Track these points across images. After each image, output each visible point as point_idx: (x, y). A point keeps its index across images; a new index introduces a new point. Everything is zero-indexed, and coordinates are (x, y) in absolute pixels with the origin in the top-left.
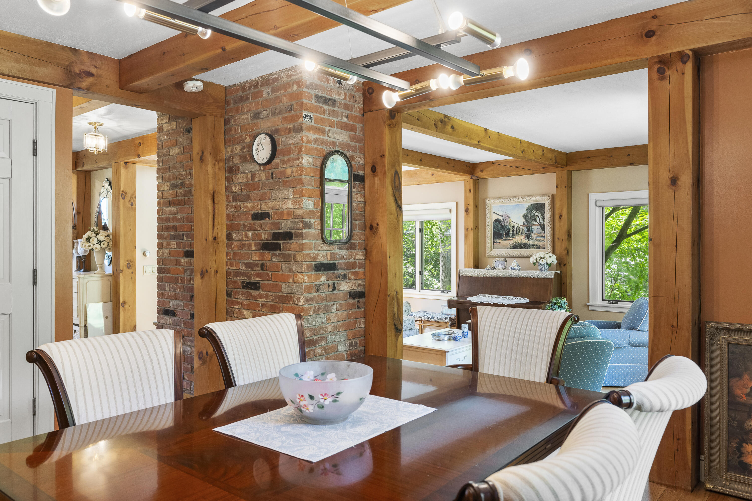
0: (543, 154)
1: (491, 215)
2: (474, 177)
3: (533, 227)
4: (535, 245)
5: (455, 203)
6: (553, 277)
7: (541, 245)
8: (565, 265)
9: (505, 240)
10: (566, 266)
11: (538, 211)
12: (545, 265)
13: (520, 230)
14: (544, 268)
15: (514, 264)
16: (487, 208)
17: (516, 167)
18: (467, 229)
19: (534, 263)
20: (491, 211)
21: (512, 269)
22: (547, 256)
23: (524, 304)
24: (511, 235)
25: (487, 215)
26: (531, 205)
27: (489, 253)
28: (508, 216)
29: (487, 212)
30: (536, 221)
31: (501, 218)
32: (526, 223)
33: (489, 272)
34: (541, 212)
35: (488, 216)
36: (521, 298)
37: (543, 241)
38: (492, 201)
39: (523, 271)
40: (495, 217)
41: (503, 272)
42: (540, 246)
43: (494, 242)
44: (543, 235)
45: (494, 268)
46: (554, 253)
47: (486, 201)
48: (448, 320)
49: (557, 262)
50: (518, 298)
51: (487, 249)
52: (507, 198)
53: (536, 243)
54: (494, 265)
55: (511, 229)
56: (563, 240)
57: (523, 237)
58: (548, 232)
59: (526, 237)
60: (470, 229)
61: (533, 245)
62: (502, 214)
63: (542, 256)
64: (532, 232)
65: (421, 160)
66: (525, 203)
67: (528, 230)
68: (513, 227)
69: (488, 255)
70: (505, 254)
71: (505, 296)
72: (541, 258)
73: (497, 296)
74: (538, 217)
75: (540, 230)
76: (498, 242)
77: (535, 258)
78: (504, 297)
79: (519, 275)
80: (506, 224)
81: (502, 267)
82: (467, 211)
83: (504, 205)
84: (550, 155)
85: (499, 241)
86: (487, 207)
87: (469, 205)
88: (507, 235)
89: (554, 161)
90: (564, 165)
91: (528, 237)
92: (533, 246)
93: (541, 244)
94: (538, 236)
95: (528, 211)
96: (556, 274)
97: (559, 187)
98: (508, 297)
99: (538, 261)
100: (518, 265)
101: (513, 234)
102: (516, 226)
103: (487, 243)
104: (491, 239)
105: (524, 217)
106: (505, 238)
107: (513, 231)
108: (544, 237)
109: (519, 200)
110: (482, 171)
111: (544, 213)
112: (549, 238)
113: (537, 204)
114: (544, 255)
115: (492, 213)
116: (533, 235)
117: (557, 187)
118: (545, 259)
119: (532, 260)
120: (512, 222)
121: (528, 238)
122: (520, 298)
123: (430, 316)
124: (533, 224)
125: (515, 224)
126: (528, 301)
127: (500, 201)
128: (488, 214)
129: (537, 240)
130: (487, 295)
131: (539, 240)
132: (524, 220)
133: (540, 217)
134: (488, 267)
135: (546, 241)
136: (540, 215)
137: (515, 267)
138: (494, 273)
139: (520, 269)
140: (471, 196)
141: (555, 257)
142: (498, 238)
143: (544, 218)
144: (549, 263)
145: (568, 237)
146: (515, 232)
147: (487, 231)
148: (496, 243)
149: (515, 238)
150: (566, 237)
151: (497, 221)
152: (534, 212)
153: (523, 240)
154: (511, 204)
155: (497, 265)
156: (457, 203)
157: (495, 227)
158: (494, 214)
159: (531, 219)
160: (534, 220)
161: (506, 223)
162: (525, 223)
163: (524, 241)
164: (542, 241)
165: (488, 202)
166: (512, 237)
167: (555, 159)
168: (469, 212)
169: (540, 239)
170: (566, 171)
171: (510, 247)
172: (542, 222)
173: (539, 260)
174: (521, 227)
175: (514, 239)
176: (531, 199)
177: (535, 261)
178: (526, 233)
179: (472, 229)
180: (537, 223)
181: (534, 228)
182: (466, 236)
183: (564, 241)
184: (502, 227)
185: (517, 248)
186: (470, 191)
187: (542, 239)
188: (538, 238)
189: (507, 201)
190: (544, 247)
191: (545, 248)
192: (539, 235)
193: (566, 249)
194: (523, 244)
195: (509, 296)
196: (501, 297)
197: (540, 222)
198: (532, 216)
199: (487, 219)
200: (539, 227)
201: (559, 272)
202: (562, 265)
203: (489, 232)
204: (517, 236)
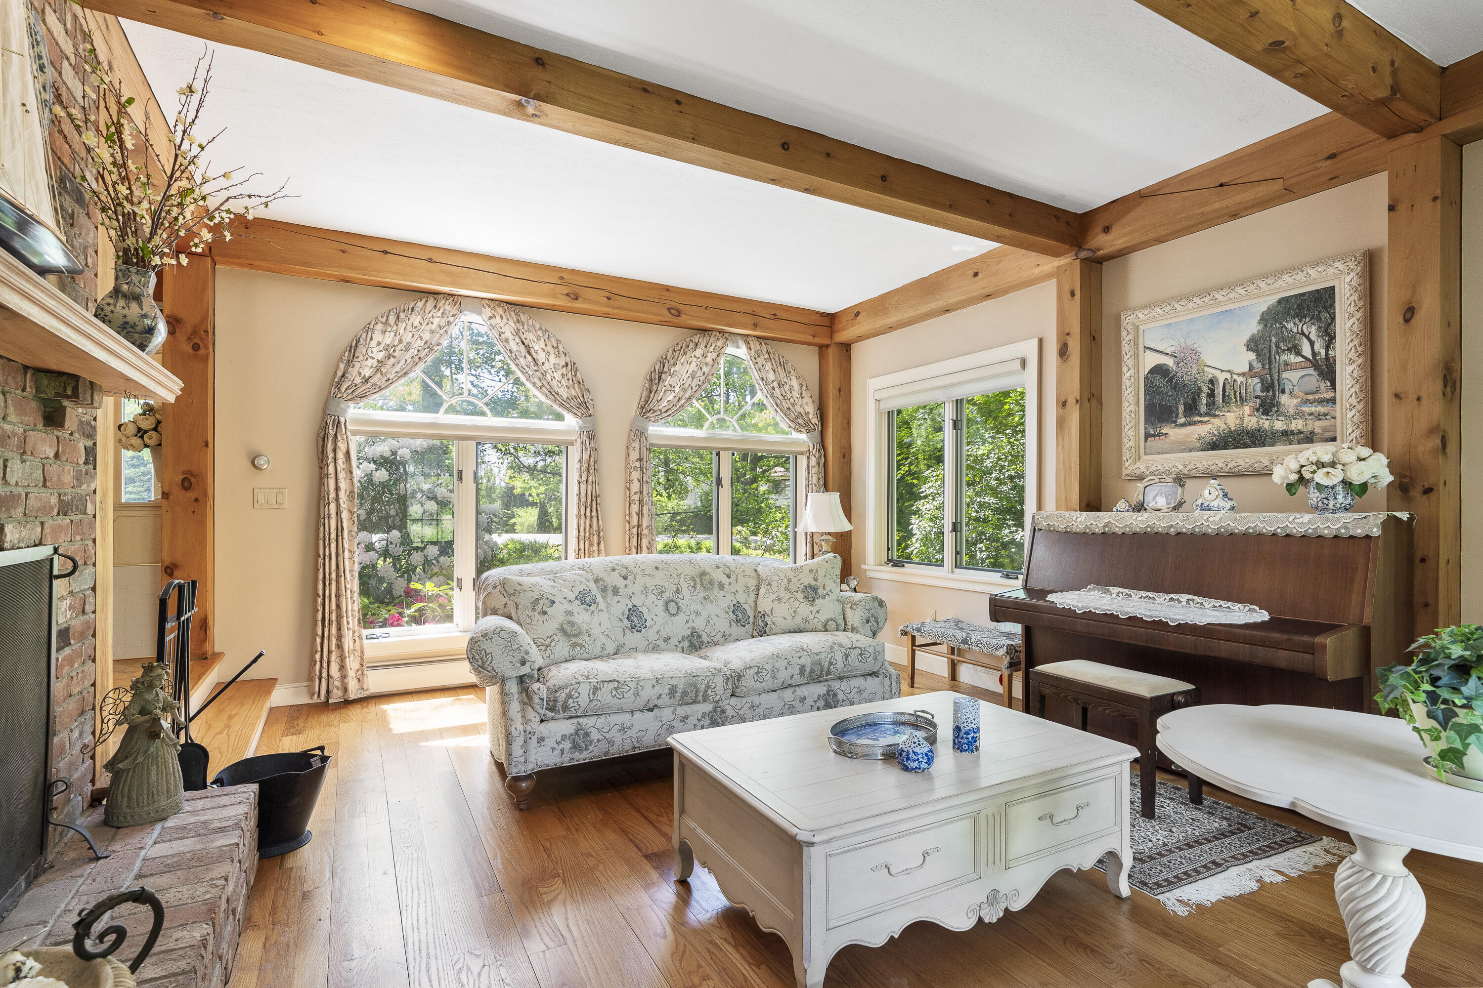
0: (1340, 33)
1: (1136, 356)
2: (1083, 254)
3: (1284, 375)
4: (1292, 433)
5: (1035, 342)
6: (1376, 532)
7: (1318, 430)
8: (1428, 491)
9: (1183, 425)
10: (1432, 496)
11: (1305, 317)
12: (1339, 488)
13: (1237, 388)
14: (1332, 503)
15: (1210, 492)
16: (1126, 338)
17: (1221, 185)
18: (1064, 404)
19: (1290, 488)
20: (1136, 344)
21: (1202, 508)
22: (1348, 456)
23: (1247, 626)
24: (1203, 409)
25: (1126, 357)
26: (1280, 302)
27: (1129, 467)
28: (1195, 351)
29: (1126, 348)
30: (1299, 353)
31: (1170, 362)
32: (1258, 366)
33: (1123, 518)
34: (1319, 319)
35: (1128, 360)
36: (1237, 607)
37: (1325, 415)
38: (1140, 315)
39: (1243, 515)
40: (1151, 360)
41: (1170, 519)
42: (1312, 433)
43: (1147, 436)
44: (1329, 395)
45: (1140, 507)
46: (1375, 446)
47: (1123, 317)
48: (1002, 652)
49: (1391, 478)
50: (1222, 602)
51: (1126, 454)
52: (1188, 297)
53: (1297, 425)
54: (1141, 497)
55: (1206, 389)
56: (1419, 399)
57: (1247, 410)
58: (1349, 382)
59: (1258, 410)
60: (1071, 401)
61: (1285, 433)
62: (1173, 349)
63: (1326, 458)
64: (1283, 392)
65: (884, 178)
66: (1253, 301)
67: (1268, 387)
68: (1212, 382)
69: (1128, 472)
70: (1181, 467)
71: (1174, 596)
72: (1320, 465)
73: (1148, 594)
74: (1308, 338)
75: (1312, 379)
76: (1160, 435)
77: (1295, 466)
78: (1172, 599)
79: (1229, 528)
80: (1185, 378)
81: (1168, 504)
82: (1063, 352)
83: (1178, 320)
84: (1370, 50)
85: (1164, 431)
86: (1124, 334)
87: (1068, 334)
88: (1191, 408)
89: (1388, 81)
90: (1432, 114)
91: (1267, 407)
92: (1287, 436)
93: (1318, 426)
94: (1307, 402)
95: (1266, 326)
96: (1392, 523)
97: (1402, 208)
98: (1184, 597)
99: (1307, 475)
100: (1225, 495)
101: (1211, 404)
102: (1221, 378)
103: (1125, 440)
104: (1136, 427)
105: (1252, 345)
106: (1182, 420)
107: (1212, 395)
108: (1333, 401)
109: (1232, 295)
110: (1107, 230)
111: (1333, 318)
112: (1353, 400)
113: (1303, 294)
114: (1334, 455)
115: (1141, 349)
116: (1284, 399)
117: (1391, 208)
118: (1340, 467)
119: (1282, 474)
120: (1206, 369)
121: (1266, 412)
122: (1229, 604)
123: (960, 635)
124: (1287, 364)
125: (1217, 373)
126: (1263, 616)
127: (1168, 309)
128: (1129, 355)
129: (1299, 415)
130: (1115, 590)
131: (1311, 414)
132: (1252, 356)
133: (1313, 337)
134: (1122, 505)
135: (1338, 415)
136: (1313, 329)
137: (1215, 504)
138: (1140, 522)
139: (1232, 509)
140: (1074, 308)
141: (1385, 461)
142: (1162, 422)
143: (1332, 338)
144: (1357, 480)
145: (1445, 386)
146: (1219, 398)
147: (1125, 405)
148: (1153, 436)
149: (1215, 416)
150: (1439, 385)
151: (1159, 370)
152: (1290, 325)
153: (1247, 419)
154: (1203, 313)
155: (1149, 498)
156: (1041, 341)
157: (1151, 389)
158: (1148, 352)
159: (1277, 347)
160: (1289, 350)
161: (1187, 375)
162: (1255, 364)
163: (1251, 422)
164: (1319, 417)
165: (1128, 320)
166: (1208, 414)
167: (1394, 73)
168: (1068, 356)
169: (1313, 409)
170: (1437, 142)
171: (1198, 444)
172: (1323, 352)
173: (1314, 472)
174: (1240, 379)
175: (1213, 420)
176: (1280, 283)
177: (1294, 477)
178: (1257, 397)
179: (1077, 401)
180: (1302, 359)
181: (1291, 377)
182: (1061, 424)
183: (1424, 401)
184: (1175, 388)
185: (1225, 448)
186: (1073, 294)
187: (1321, 409)
188: (1307, 409)
189: (1191, 305)
190: (1330, 434)
191: (1334, 439)
192: (1310, 397)
193: (1433, 430)
194: (1248, 432)
195: (1190, 597)
196: (1162, 599)
197: (1314, 354)
198: (1284, 339)
199: (1125, 369)
200: (1311, 371)
201: (1404, 516)
202: (1416, 493)
203: (1132, 408)
204: (1226, 409)
